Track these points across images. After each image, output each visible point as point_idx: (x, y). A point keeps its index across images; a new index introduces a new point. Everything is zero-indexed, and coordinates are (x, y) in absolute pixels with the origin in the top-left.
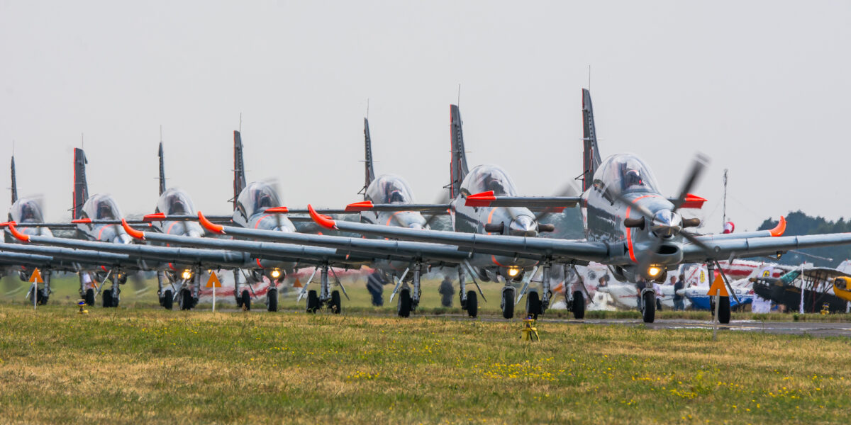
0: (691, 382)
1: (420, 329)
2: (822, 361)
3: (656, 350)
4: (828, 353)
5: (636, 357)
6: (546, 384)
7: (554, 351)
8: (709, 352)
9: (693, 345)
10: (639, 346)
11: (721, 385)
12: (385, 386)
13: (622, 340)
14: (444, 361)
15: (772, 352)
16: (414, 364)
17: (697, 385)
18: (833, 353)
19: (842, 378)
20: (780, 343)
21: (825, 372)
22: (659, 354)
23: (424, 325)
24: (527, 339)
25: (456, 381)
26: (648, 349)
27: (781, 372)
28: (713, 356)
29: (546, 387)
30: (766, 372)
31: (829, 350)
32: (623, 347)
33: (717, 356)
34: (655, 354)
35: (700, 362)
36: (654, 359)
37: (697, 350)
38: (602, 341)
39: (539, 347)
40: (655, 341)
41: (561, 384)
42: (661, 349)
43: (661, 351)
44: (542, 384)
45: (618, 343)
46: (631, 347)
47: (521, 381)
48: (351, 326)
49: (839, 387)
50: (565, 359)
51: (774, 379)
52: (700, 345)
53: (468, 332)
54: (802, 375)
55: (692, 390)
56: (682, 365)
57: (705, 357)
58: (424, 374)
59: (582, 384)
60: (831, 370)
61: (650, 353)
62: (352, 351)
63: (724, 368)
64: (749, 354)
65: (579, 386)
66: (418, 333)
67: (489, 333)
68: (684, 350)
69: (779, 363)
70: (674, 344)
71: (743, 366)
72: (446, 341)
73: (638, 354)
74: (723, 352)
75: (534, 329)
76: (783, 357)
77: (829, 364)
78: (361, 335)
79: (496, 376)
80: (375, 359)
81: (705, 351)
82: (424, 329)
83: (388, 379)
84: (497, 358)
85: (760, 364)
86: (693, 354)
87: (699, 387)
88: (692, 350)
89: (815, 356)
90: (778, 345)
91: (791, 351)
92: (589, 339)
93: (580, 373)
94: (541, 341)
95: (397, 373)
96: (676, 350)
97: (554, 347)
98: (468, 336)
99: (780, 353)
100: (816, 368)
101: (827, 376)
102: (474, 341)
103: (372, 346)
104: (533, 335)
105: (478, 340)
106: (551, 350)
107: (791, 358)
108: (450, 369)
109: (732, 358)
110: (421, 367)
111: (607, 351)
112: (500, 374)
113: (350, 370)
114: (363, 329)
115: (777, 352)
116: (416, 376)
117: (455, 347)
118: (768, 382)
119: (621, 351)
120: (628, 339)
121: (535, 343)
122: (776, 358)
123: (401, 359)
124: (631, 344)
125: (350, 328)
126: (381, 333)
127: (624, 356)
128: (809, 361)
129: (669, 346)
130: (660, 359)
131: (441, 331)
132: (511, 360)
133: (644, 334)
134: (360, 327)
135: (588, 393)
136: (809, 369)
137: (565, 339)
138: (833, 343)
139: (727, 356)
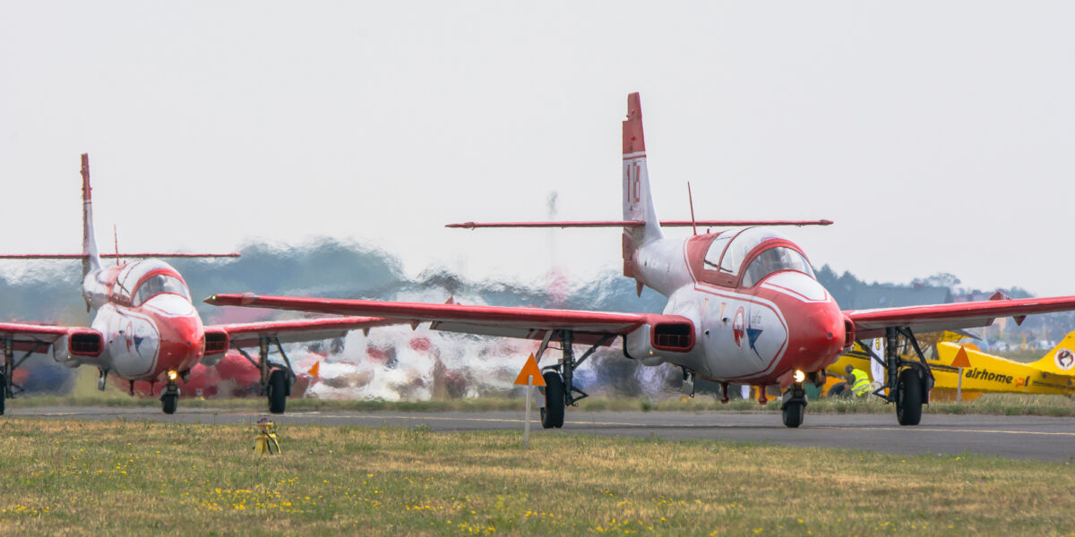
0: (488, 513)
1: (113, 437)
2: (674, 477)
3: (441, 462)
4: (684, 464)
5: (414, 474)
6: (285, 517)
7: (300, 468)
8: (517, 465)
9: (496, 455)
10: (420, 457)
11: (530, 516)
12: (57, 525)
13: (396, 449)
14: (144, 487)
15: (605, 463)
16: (99, 491)
17: (496, 517)
18: (689, 464)
19: (699, 501)
20: (617, 450)
21: (678, 493)
22: (449, 469)
23: (118, 432)
24: (264, 451)
25: (158, 516)
26: (432, 461)
27: (616, 493)
28: (519, 471)
29: (286, 523)
30: (595, 493)
31: (685, 459)
32: (396, 459)
33: (528, 472)
34: (441, 469)
35: (503, 481)
36: (438, 476)
37: (500, 462)
38: (369, 451)
39: (280, 462)
40: (442, 450)
41: (308, 518)
42: (449, 461)
43: (450, 465)
44: (280, 518)
45: (392, 453)
46: (409, 460)
47: (251, 514)
48: (14, 435)
49: (694, 515)
50: (317, 479)
51: (605, 504)
52: (506, 454)
53: (179, 442)
54: (645, 499)
55: (490, 522)
56: (479, 485)
57: (509, 472)
58: (113, 506)
59: (336, 516)
60: (685, 489)
61: (434, 468)
62: (14, 472)
63: (535, 489)
64: (573, 468)
65: (331, 519)
66: (109, 443)
67: (209, 442)
68: (482, 462)
69: (615, 480)
70: (469, 453)
71: (563, 486)
72: (146, 454)
73: (417, 470)
74: (537, 466)
75: (273, 436)
76: (621, 472)
77: (684, 480)
78: (27, 448)
79: (215, 507)
80: (46, 485)
81: (512, 463)
82: (119, 436)
83: (61, 515)
84: (218, 481)
85: (587, 481)
86: (495, 469)
87: (500, 519)
88: (494, 463)
89: (665, 468)
90: (613, 452)
91: (631, 461)
92: (351, 449)
93: (334, 499)
94: (282, 454)
95: (75, 506)
96: (471, 462)
97: (301, 463)
98: (180, 448)
99: (617, 464)
100: (664, 487)
101: (676, 499)
102: (189, 454)
103: (42, 464)
104: (271, 444)
105: (193, 452)
106: (297, 467)
107: (631, 472)
108: (151, 497)
109: (548, 474)
110: (110, 496)
111: (377, 466)
112: (220, 503)
113: (9, 502)
114: (31, 439)
115: (612, 463)
116: (101, 510)
117: (161, 463)
118: (596, 510)
119: (394, 466)
120: (405, 448)
121: (275, 456)
122: (609, 472)
123: (82, 484)
124: (409, 454)
125: (12, 438)
126: (56, 445)
127: (397, 473)
128: (656, 477)
129: (462, 457)
130: (449, 476)
131: (142, 441)
132: (237, 484)
133: (426, 440)
134: (28, 436)
135: (344, 530)
136: (656, 488)
137: (316, 450)
138: (691, 448)
139: (541, 472)
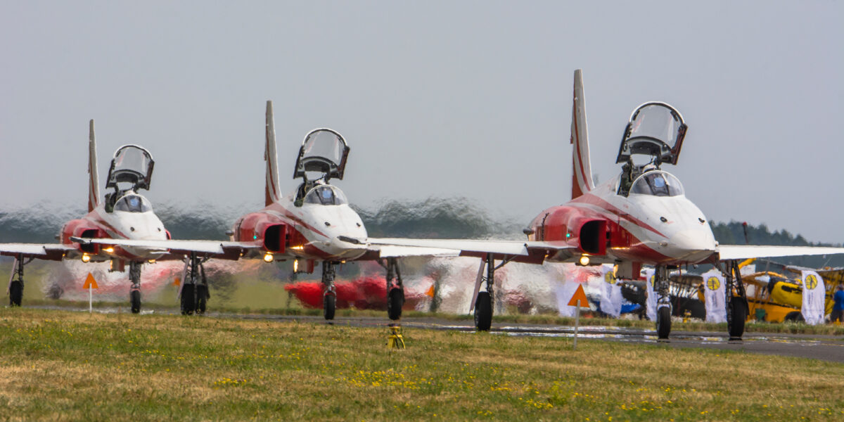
0: (548, 393)
1: (290, 334)
2: (676, 372)
3: (516, 357)
4: (683, 364)
5: (497, 366)
6: (407, 392)
7: (418, 359)
8: (568, 362)
9: (554, 354)
10: (502, 353)
11: (577, 396)
12: (251, 392)
13: (485, 347)
14: (310, 368)
15: (628, 362)
16: (280, 370)
17: (553, 396)
18: (687, 364)
19: (694, 390)
20: (637, 353)
21: (678, 384)
22: (520, 363)
23: (294, 330)
24: (393, 346)
25: (320, 389)
26: (510, 357)
27: (636, 383)
28: (569, 366)
29: (408, 395)
30: (622, 382)
31: (684, 361)
32: (485, 355)
33: (576, 366)
34: (516, 363)
35: (558, 372)
36: (513, 367)
37: (557, 359)
38: (465, 348)
39: (404, 354)
40: (516, 350)
41: (423, 393)
42: (521, 357)
43: (522, 360)
44: (403, 392)
45: (482, 351)
46: (494, 355)
47: (384, 388)
48: (224, 330)
49: (690, 399)
50: (429, 367)
51: (628, 390)
52: (561, 354)
53: (337, 338)
54: (656, 386)
55: (549, 400)
56: (538, 374)
57: (563, 366)
58: (290, 381)
59: (443, 393)
60: (684, 381)
61: (512, 361)
62: (221, 356)
63: (582, 378)
64: (607, 365)
65: (439, 394)
66: (287, 338)
67: (356, 339)
68: (544, 359)
69: (635, 374)
70: (535, 353)
71: (599, 377)
72: (313, 347)
73: (499, 363)
74: (582, 363)
75: (400, 336)
76: (640, 368)
77: (683, 375)
78: (231, 339)
79: (360, 384)
80: (244, 364)
81: (565, 360)
82: (295, 333)
83: (254, 386)
84: (362, 366)
85: (617, 374)
86: (552, 364)
87: (555, 399)
88: (552, 360)
89: (671, 367)
90: (635, 355)
91: (647, 361)
92: (454, 347)
93: (441, 381)
94: (406, 349)
95: (264, 379)
96: (535, 358)
97: (419, 355)
98: (336, 342)
99: (637, 363)
100: (669, 379)
101: (680, 388)
102: (342, 347)
103: (241, 351)
104: (399, 342)
105: (345, 345)
106: (416, 358)
107: (647, 368)
108: (315, 376)
109: (590, 368)
110: (287, 373)
111: (470, 359)
112: (363, 381)
113: (218, 376)
114: (234, 333)
115: (634, 362)
116: (281, 383)
117: (323, 352)
118: (622, 394)
119: (483, 359)
120: (491, 347)
121: (401, 350)
122: (632, 369)
123: (268, 365)
124: (493, 351)
125: (221, 332)
126: (251, 338)
127: (486, 364)
128: (663, 372)
129: (530, 354)
130: (520, 367)
131: (310, 337)
132: (375, 368)
133: (506, 342)
134: (231, 331)
135: (447, 402)
136: (664, 380)
137: (429, 346)
138: (689, 354)
139: (585, 367)
